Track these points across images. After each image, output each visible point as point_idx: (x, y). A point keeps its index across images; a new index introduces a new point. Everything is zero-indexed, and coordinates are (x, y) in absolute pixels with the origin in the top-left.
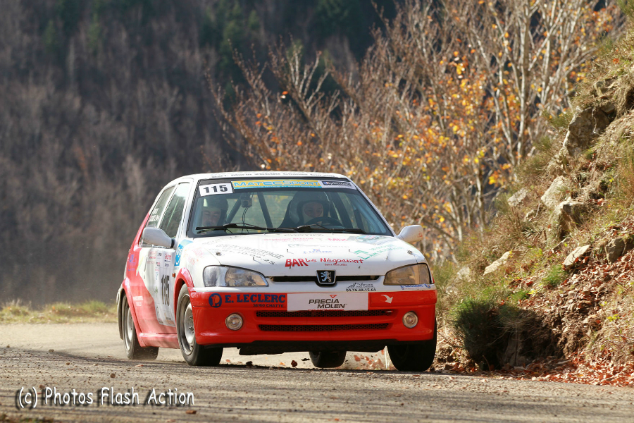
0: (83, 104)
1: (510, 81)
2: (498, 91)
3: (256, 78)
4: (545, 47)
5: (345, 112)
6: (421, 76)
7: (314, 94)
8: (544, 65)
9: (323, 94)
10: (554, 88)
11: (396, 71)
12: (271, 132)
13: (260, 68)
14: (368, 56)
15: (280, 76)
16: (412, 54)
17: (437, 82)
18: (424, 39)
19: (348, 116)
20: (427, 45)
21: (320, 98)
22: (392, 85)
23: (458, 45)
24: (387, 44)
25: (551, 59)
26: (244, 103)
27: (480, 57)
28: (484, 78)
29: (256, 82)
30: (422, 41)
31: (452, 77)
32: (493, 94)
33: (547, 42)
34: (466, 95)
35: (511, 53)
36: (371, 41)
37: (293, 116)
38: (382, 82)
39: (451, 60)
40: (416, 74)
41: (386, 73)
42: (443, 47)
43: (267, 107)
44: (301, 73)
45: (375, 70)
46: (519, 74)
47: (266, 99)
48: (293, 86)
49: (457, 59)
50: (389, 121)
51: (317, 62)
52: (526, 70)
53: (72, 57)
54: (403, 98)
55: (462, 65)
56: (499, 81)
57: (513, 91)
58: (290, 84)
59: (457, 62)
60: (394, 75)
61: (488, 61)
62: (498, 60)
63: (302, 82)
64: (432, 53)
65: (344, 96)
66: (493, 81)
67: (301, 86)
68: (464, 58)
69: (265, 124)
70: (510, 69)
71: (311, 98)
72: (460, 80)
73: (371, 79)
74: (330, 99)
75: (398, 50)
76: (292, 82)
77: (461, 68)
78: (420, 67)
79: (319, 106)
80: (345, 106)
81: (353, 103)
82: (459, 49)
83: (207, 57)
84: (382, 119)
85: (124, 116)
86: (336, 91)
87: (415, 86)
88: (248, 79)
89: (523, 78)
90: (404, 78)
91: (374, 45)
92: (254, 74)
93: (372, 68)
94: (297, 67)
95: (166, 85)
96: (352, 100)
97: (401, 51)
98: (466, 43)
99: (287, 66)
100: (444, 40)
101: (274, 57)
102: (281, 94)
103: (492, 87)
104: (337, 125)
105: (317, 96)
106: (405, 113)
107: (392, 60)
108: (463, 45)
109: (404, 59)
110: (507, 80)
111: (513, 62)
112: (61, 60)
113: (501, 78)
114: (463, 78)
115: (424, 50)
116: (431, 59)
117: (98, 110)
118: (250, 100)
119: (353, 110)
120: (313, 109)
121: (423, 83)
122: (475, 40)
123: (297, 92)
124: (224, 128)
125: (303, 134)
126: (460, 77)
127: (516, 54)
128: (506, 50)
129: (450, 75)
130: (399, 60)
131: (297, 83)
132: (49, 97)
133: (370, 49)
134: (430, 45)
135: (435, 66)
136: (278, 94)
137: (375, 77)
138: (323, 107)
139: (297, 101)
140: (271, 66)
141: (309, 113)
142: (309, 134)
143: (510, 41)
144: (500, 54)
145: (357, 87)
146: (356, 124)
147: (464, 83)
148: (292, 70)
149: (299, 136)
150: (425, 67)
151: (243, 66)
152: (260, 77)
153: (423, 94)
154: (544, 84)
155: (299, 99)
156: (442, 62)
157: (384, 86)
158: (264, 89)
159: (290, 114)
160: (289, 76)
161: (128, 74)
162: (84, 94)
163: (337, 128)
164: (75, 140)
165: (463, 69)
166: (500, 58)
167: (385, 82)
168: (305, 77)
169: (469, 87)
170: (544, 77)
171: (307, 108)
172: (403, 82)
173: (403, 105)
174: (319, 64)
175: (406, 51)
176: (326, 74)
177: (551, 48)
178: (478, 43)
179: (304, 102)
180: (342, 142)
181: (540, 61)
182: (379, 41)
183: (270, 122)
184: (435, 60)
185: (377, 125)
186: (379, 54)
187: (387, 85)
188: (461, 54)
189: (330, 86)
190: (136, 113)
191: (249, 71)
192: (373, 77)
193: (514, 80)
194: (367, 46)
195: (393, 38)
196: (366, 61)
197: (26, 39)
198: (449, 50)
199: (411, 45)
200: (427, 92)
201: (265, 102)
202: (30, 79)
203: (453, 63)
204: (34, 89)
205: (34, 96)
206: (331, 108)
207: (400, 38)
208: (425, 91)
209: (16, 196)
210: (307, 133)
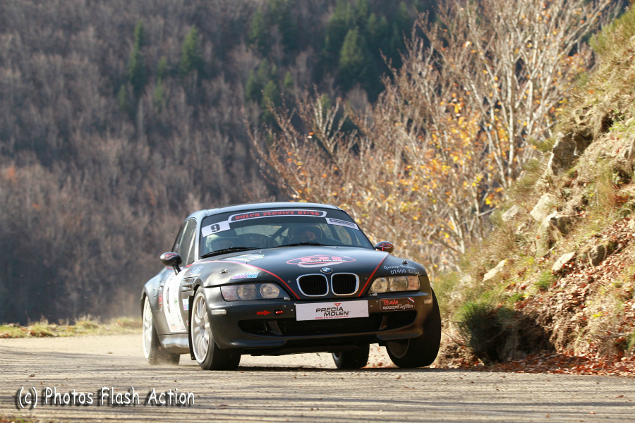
0: (151, 152)
1: (501, 117)
2: (491, 127)
3: (286, 122)
4: (528, 88)
5: (362, 148)
6: (425, 116)
7: (335, 133)
8: (528, 103)
9: (343, 134)
10: (537, 122)
11: (403, 112)
12: (300, 167)
13: (289, 114)
14: (380, 100)
15: (306, 120)
16: (417, 97)
17: (438, 120)
18: (426, 84)
19: (365, 152)
20: (429, 90)
21: (341, 137)
22: (401, 124)
23: (455, 88)
24: (395, 90)
25: (534, 98)
26: (277, 143)
27: (474, 100)
28: (478, 116)
29: (287, 125)
30: (425, 87)
31: (452, 116)
32: (486, 129)
33: (530, 84)
34: (464, 130)
35: (500, 94)
36: (383, 88)
37: (319, 153)
38: (392, 122)
39: (450, 102)
40: (421, 114)
41: (395, 114)
42: (443, 90)
43: (297, 146)
44: (324, 117)
45: (387, 112)
46: (508, 111)
47: (295, 139)
48: (318, 128)
49: (455, 100)
50: (400, 154)
51: (337, 106)
52: (513, 107)
53: (141, 115)
54: (411, 134)
55: (459, 105)
56: (491, 118)
57: (503, 125)
58: (315, 127)
59: (455, 103)
60: (403, 115)
61: (481, 101)
62: (489, 101)
63: (325, 125)
64: (433, 96)
65: (360, 134)
66: (486, 118)
67: (325, 128)
68: (461, 99)
69: (295, 161)
70: (499, 107)
71: (333, 138)
72: (458, 118)
73: (383, 119)
74: (349, 137)
75: (405, 94)
76: (316, 125)
77: (459, 107)
78: (423, 108)
79: (340, 144)
80: (362, 143)
81: (369, 140)
82: (456, 92)
83: (251, 111)
84: (393, 153)
85: (185, 161)
86: (354, 130)
87: (420, 125)
88: (279, 123)
89: (511, 114)
90: (411, 117)
91: (384, 91)
92: (284, 119)
93: (383, 111)
94: (320, 112)
95: (218, 134)
96: (367, 137)
97: (408, 95)
98: (462, 88)
99: (312, 110)
100: (444, 85)
101: (301, 104)
102: (308, 135)
103: (485, 123)
104: (356, 159)
105: (338, 135)
106: (412, 147)
107: (400, 105)
108: (459, 89)
109: (410, 102)
110: (498, 117)
111: (502, 101)
112: (132, 118)
113: (492, 115)
114: (461, 116)
115: (427, 94)
116: (433, 101)
117: (164, 157)
118: (281, 140)
119: (369, 146)
120: (336, 147)
121: (427, 122)
122: (470, 84)
123: (321, 133)
124: (261, 165)
125: (328, 168)
126: (458, 115)
127: (504, 94)
128: (496, 92)
129: (449, 114)
130: (406, 103)
131: (321, 125)
132: (123, 148)
133: (381, 95)
134: (432, 89)
135: (436, 107)
136: (305, 135)
137: (387, 118)
138: (343, 145)
139: (322, 140)
140: (298, 111)
141: (331, 150)
142: (332, 167)
143: (499, 85)
144: (491, 95)
145: (372, 127)
146: (372, 157)
147: (462, 119)
148: (317, 114)
149: (324, 169)
150: (428, 108)
151: (275, 113)
152: (289, 121)
153: (427, 131)
154: (528, 118)
155: (324, 139)
156: (442, 103)
157: (394, 125)
158: (294, 131)
159: (316, 151)
160: (314, 121)
161: (187, 128)
162: (152, 144)
163: (356, 162)
164: (146, 182)
165: (460, 108)
166: (491, 98)
167: (395, 122)
168: (328, 119)
169: (466, 123)
170: (528, 113)
171: (330, 146)
172: (410, 121)
173: (411, 140)
174: (339, 109)
175: (412, 95)
176: (344, 120)
177: (534, 88)
178: (471, 87)
179: (327, 141)
180: (360, 174)
181: (525, 100)
182: (389, 87)
183: (299, 158)
184: (436, 102)
185: (389, 158)
186: (389, 99)
187: (397, 124)
188: (458, 96)
189: (349, 127)
190: (195, 158)
191: (280, 116)
192: (385, 118)
193: (503, 117)
194: (379, 93)
195: (400, 85)
196: (378, 105)
197: (103, 101)
198: (448, 92)
199: (416, 89)
200: (431, 129)
201: (294, 142)
202: (108, 134)
203: (452, 104)
204: (111, 142)
205: (112, 148)
206: (350, 145)
207: (406, 84)
208: (429, 128)
209: (99, 229)
210: (330, 167)
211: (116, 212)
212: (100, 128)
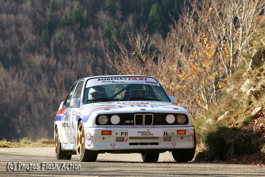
0: (57, 62)
1: (226, 45)
2: (221, 49)
4: (240, 31)
5: (159, 59)
6: (190, 44)
7: (146, 52)
8: (239, 38)
9: (150, 52)
10: (244, 47)
11: (179, 42)
12: (129, 68)
13: (124, 42)
14: (168, 36)
15: (132, 45)
16: (186, 35)
17: (196, 46)
18: (191, 28)
19: (160, 61)
20: (192, 31)
21: (149, 53)
22: (178, 47)
23: (205, 31)
24: (175, 31)
25: (242, 36)
26: (118, 56)
27: (214, 36)
28: (215, 44)
29: (123, 48)
30: (190, 30)
31: (203, 44)
32: (219, 50)
33: (241, 29)
34: (208, 51)
35: (226, 33)
36: (169, 30)
37: (138, 61)
38: (174, 47)
39: (202, 37)
40: (188, 42)
41: (175, 43)
42: (198, 31)
43: (127, 57)
44: (141, 44)
46: (230, 42)
47: (127, 54)
48: (138, 49)
49: (204, 36)
50: (177, 62)
51: (147, 38)
52: (232, 40)
53: (52, 44)
54: (183, 52)
55: (206, 38)
56: (221, 45)
57: (228, 49)
58: (137, 48)
59: (204, 37)
60: (179, 44)
61: (216, 37)
62: (221, 37)
63: (141, 48)
64: (194, 34)
65: (158, 52)
66: (219, 45)
67: (141, 49)
68: (207, 35)
69: (126, 65)
70: (226, 40)
71: (145, 54)
72: (206, 45)
73: (169, 45)
74: (153, 54)
76: (137, 47)
77: (206, 40)
78: (189, 40)
79: (149, 56)
80: (159, 57)
82: (205, 32)
84: (174, 61)
85: (74, 67)
86: (155, 50)
87: (187, 48)
88: (119, 46)
89: (231, 43)
90: (183, 44)
91: (170, 32)
92: (122, 45)
93: (170, 41)
94: (139, 41)
95: (89, 54)
96: (162, 54)
97: (181, 33)
98: (208, 30)
99: (135, 40)
100: (199, 28)
101: (130, 37)
102: (133, 53)
103: (219, 47)
104: (156, 64)
106: (183, 59)
107: (178, 38)
109: (182, 37)
110: (225, 45)
111: (227, 37)
112: (48, 46)
113: (222, 43)
114: (207, 44)
115: (191, 33)
116: (193, 37)
117: (63, 65)
118: (120, 55)
119: (162, 58)
120: (146, 58)
121: (191, 46)
122: (211, 29)
123: (139, 51)
124: (110, 67)
125: (142, 68)
126: (206, 43)
127: (228, 33)
128: (224, 32)
129: (201, 43)
131: (139, 48)
132: (43, 60)
133: (169, 33)
134: (193, 31)
135: (195, 39)
138: (150, 57)
139: (140, 55)
140: (129, 41)
141: (144, 60)
142: (145, 68)
143: (226, 29)
144: (222, 34)
145: (164, 49)
146: (164, 63)
147: (207, 45)
148: (137, 42)
149: (141, 69)
150: (191, 40)
151: (117, 41)
152: (124, 45)
153: (191, 51)
154: (240, 45)
155: (140, 54)
156: (198, 37)
157: (175, 48)
158: (126, 50)
159: (137, 60)
160: (136, 45)
161: (74, 50)
162: (57, 58)
163: (156, 66)
164: (54, 77)
165: (207, 40)
166: (222, 35)
167: (175, 46)
168: (143, 45)
169: (209, 47)
170: (240, 43)
171: (143, 58)
172: (182, 46)
173: (183, 55)
174: (148, 40)
175: (183, 34)
176: (150, 45)
177: (242, 31)
178: (212, 30)
179: (142, 56)
180: (158, 71)
182: (172, 30)
183: (128, 64)
184: (195, 37)
185: (172, 64)
186: (172, 35)
187: (176, 48)
188: (206, 34)
189: (153, 49)
190: (78, 65)
191: (119, 43)
192: (170, 44)
193: (228, 45)
194: (168, 32)
195: (178, 28)
196: (167, 38)
197: (34, 37)
198: (201, 32)
199: (185, 31)
200: (192, 50)
201: (126, 56)
202: (36, 53)
203: (203, 38)
204: (37, 57)
205: (38, 60)
206: (153, 57)
207: (181, 28)
208: (191, 50)
209: (31, 99)
210: (144, 68)
211: (39, 90)
212: (32, 50)
